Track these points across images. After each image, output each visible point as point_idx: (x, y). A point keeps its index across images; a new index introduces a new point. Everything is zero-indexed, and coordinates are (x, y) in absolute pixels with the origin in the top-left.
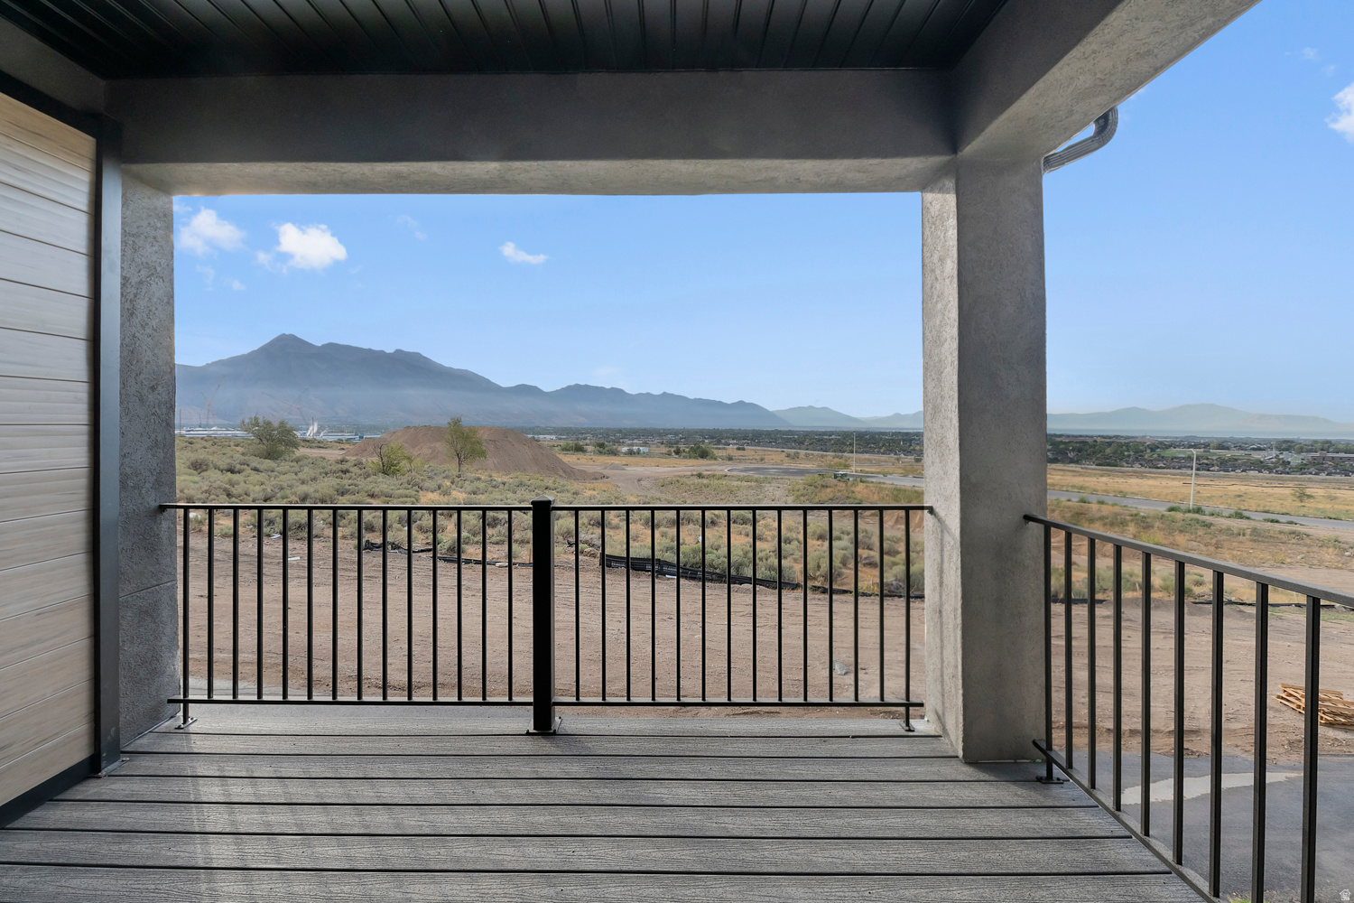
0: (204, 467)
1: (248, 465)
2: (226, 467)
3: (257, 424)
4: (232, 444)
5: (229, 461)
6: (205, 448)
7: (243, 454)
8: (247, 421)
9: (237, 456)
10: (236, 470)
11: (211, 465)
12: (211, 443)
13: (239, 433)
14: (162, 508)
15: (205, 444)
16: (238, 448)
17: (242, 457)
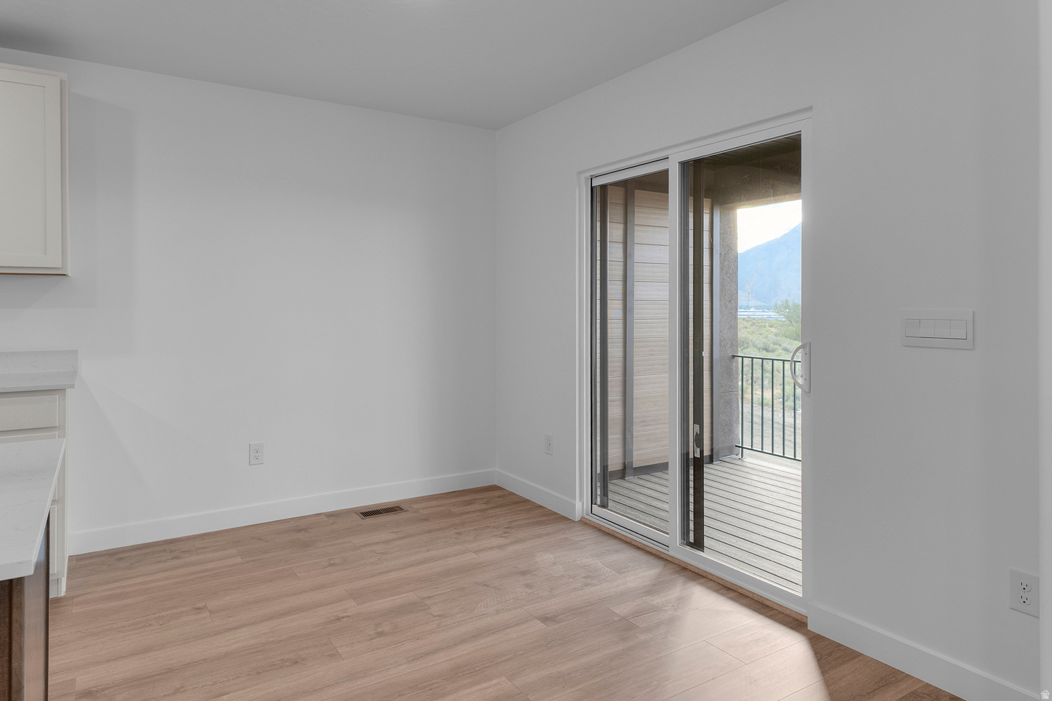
0: (746, 345)
1: (780, 345)
2: (761, 345)
3: (787, 307)
4: (767, 325)
5: (764, 340)
6: (746, 328)
7: (776, 335)
8: (779, 303)
9: (771, 336)
10: (770, 349)
11: (751, 344)
12: (750, 323)
13: (772, 314)
14: (734, 356)
15: (746, 324)
16: (773, 329)
17: (775, 338)
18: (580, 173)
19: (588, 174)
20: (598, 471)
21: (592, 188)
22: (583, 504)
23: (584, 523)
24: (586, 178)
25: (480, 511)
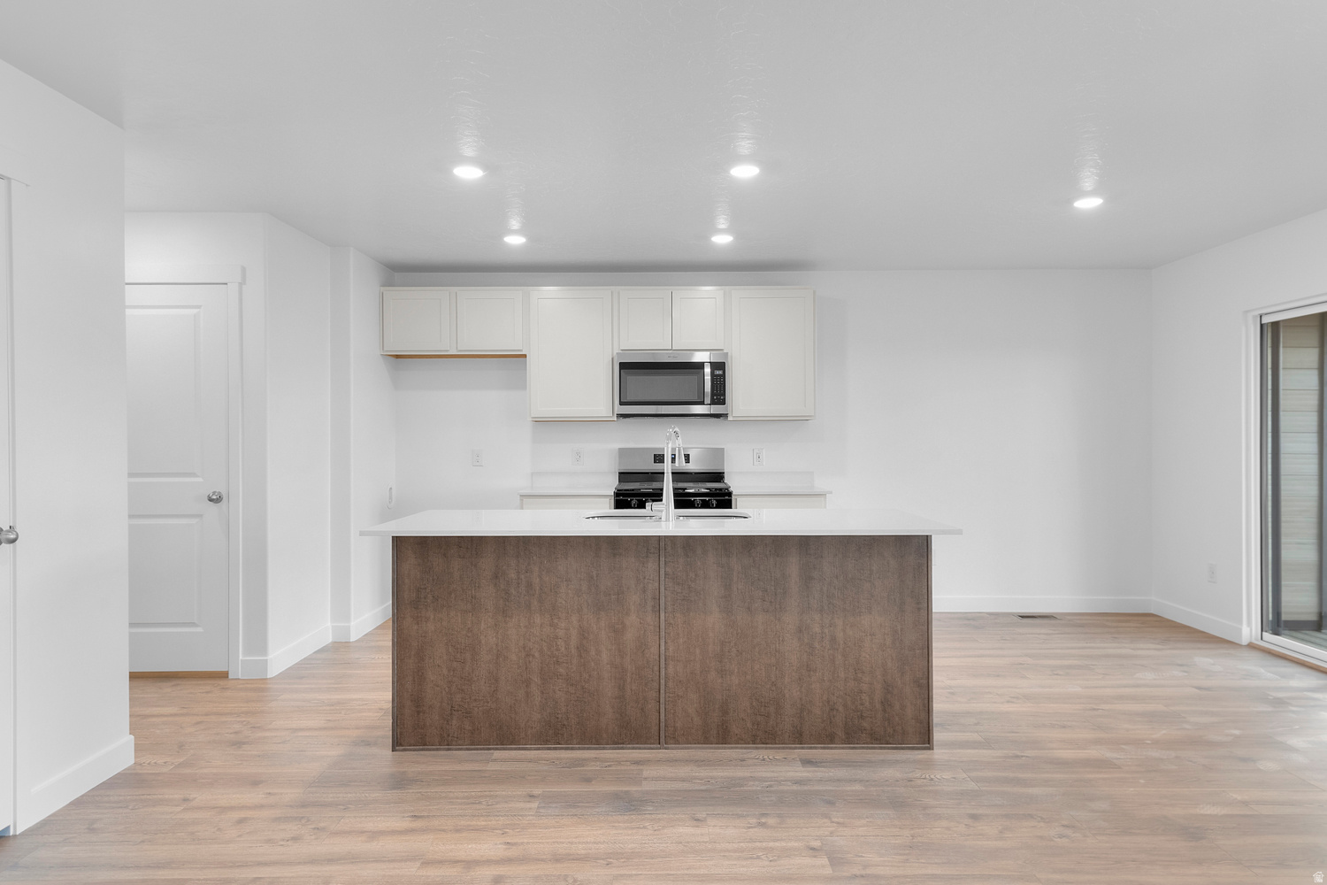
18: (1246, 312)
19: (1258, 312)
20: (1271, 618)
21: (1262, 325)
22: (1251, 630)
23: (1251, 646)
24: (1255, 317)
25: (1136, 627)
